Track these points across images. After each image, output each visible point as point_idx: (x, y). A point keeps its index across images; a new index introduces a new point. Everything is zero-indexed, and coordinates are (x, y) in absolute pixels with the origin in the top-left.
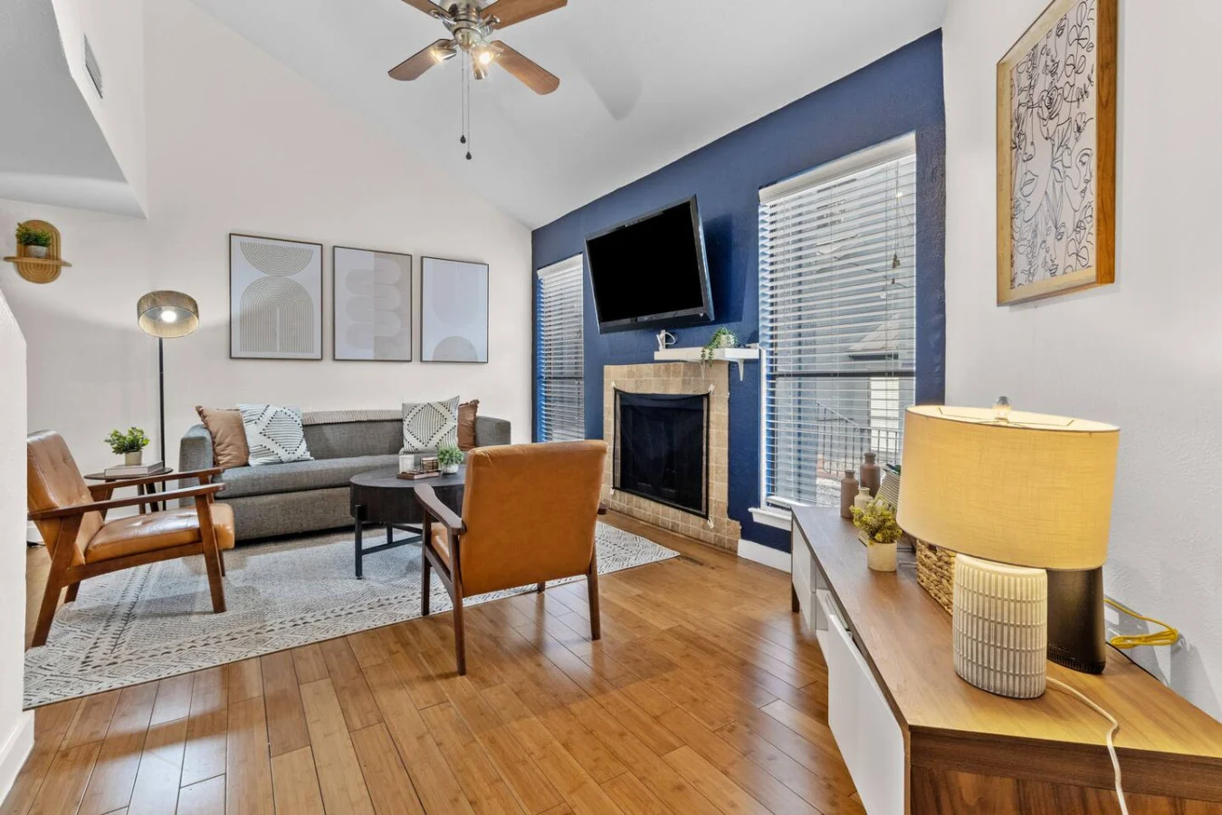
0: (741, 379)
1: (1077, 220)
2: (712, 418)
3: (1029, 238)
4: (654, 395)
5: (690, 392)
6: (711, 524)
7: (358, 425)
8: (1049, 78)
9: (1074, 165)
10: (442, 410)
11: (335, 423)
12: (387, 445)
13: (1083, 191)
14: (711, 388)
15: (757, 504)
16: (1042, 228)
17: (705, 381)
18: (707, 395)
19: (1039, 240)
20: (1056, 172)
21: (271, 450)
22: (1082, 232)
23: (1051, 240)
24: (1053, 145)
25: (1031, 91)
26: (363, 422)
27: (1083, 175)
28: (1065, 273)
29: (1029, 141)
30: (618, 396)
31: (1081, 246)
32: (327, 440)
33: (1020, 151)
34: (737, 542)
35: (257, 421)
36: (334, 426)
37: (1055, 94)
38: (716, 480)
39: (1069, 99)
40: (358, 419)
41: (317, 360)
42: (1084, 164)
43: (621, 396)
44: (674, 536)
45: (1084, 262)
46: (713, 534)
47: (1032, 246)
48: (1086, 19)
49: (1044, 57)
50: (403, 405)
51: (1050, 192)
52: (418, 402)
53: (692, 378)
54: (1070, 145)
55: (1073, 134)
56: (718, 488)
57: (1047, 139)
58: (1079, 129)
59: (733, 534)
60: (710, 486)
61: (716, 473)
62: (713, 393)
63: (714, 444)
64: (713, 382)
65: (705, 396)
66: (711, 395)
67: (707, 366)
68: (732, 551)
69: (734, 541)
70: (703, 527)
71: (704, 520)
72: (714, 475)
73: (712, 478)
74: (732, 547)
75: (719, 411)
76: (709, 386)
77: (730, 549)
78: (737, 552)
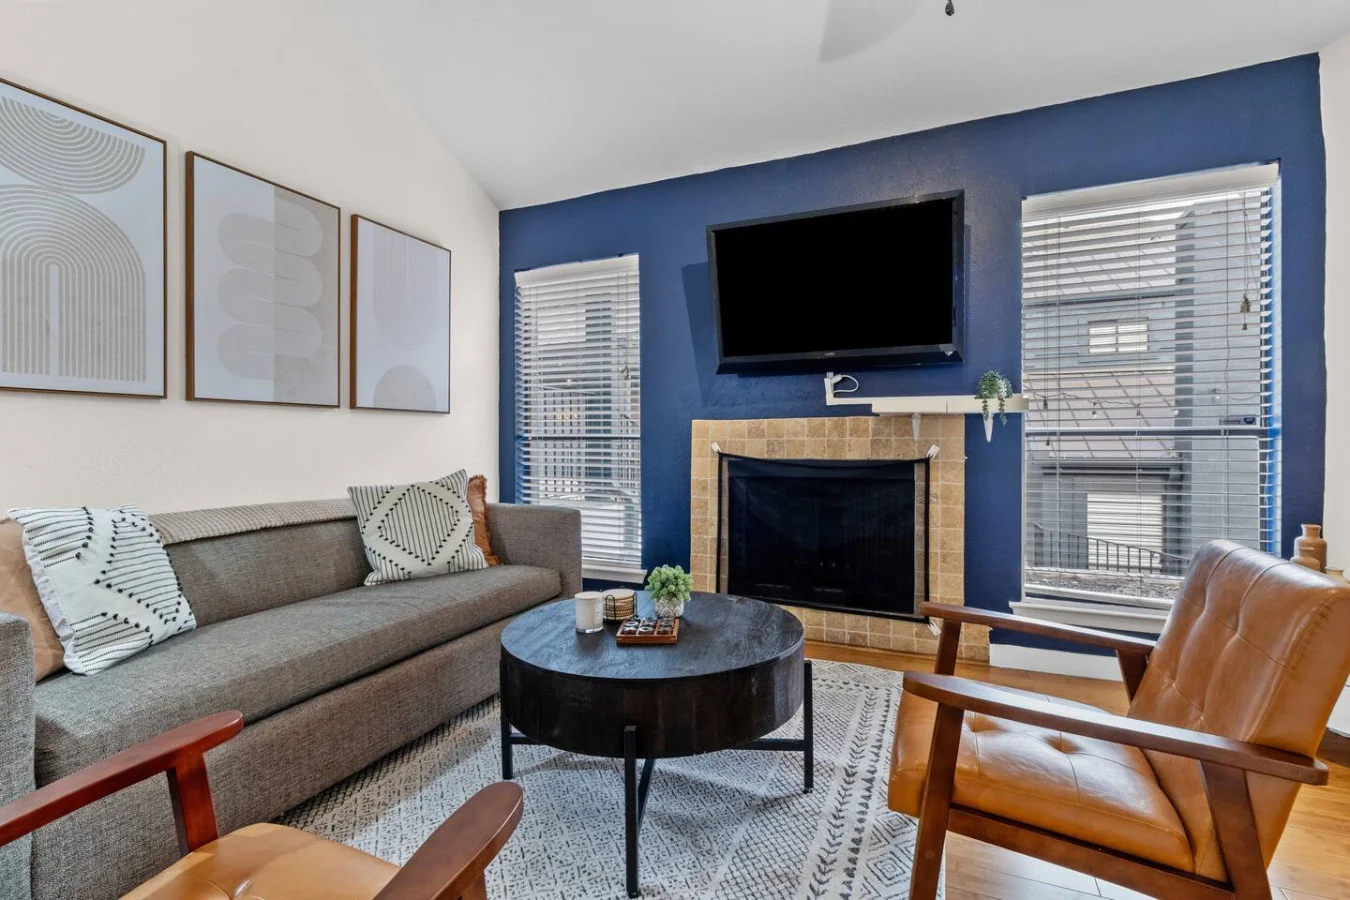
0: (989, 439)
2: (934, 488)
4: (811, 460)
5: (889, 455)
6: (935, 629)
7: (265, 536)
10: (443, 493)
11: (220, 537)
12: (332, 571)
14: (933, 451)
15: (1017, 597)
17: (919, 442)
18: (926, 462)
21: (132, 622)
26: (275, 528)
30: (725, 464)
32: (212, 576)
34: (987, 649)
35: (82, 550)
36: (218, 544)
38: (943, 570)
40: (265, 523)
41: (159, 397)
43: (731, 464)
44: (854, 651)
50: (351, 489)
52: (394, 483)
53: (893, 438)
56: (946, 584)
59: (976, 638)
60: (931, 579)
61: (943, 562)
62: (937, 457)
63: (939, 524)
64: (937, 443)
65: (919, 461)
66: (932, 461)
67: (925, 421)
68: (975, 660)
69: (978, 648)
70: (918, 635)
71: (921, 625)
72: (939, 564)
73: (935, 568)
74: (977, 658)
75: (948, 480)
76: (929, 448)
77: (972, 659)
78: (988, 661)
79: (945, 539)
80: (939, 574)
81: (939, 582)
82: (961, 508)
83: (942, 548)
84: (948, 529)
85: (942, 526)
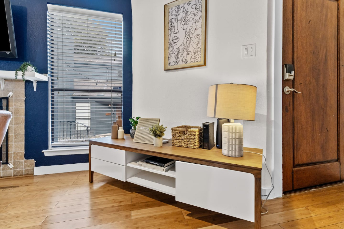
0: (35, 90)
1: (195, 51)
3: (176, 53)
6: (11, 166)
8: (184, 15)
9: (194, 37)
13: (197, 44)
15: (47, 148)
16: (181, 51)
17: (4, 90)
19: (180, 54)
20: (187, 38)
22: (197, 54)
23: (185, 54)
24: (186, 31)
25: (177, 16)
27: (197, 40)
28: (190, 63)
29: (176, 28)
31: (196, 57)
33: (172, 30)
34: (33, 169)
37: (187, 19)
39: (192, 21)
42: (197, 38)
45: (197, 61)
46: (12, 171)
47: (177, 56)
48: (198, 4)
49: (182, 9)
51: (185, 42)
54: (193, 32)
55: (194, 30)
56: (16, 147)
57: (183, 29)
58: (196, 29)
59: (29, 166)
60: (9, 146)
61: (15, 138)
62: (12, 97)
63: (13, 123)
64: (12, 91)
65: (4, 98)
66: (10, 98)
67: (7, 82)
68: (29, 174)
69: (30, 170)
70: (3, 169)
71: (4, 165)
72: (13, 139)
73: (11, 141)
74: (29, 173)
75: (17, 106)
76: (8, 93)
77: (27, 174)
78: (33, 174)
79: (16, 129)
80: (13, 143)
81: (13, 147)
82: (23, 117)
83: (15, 133)
84: (17, 125)
85: (14, 124)
